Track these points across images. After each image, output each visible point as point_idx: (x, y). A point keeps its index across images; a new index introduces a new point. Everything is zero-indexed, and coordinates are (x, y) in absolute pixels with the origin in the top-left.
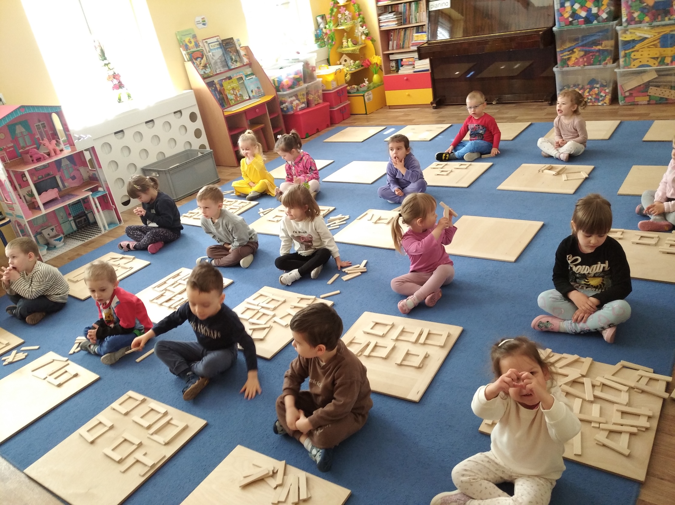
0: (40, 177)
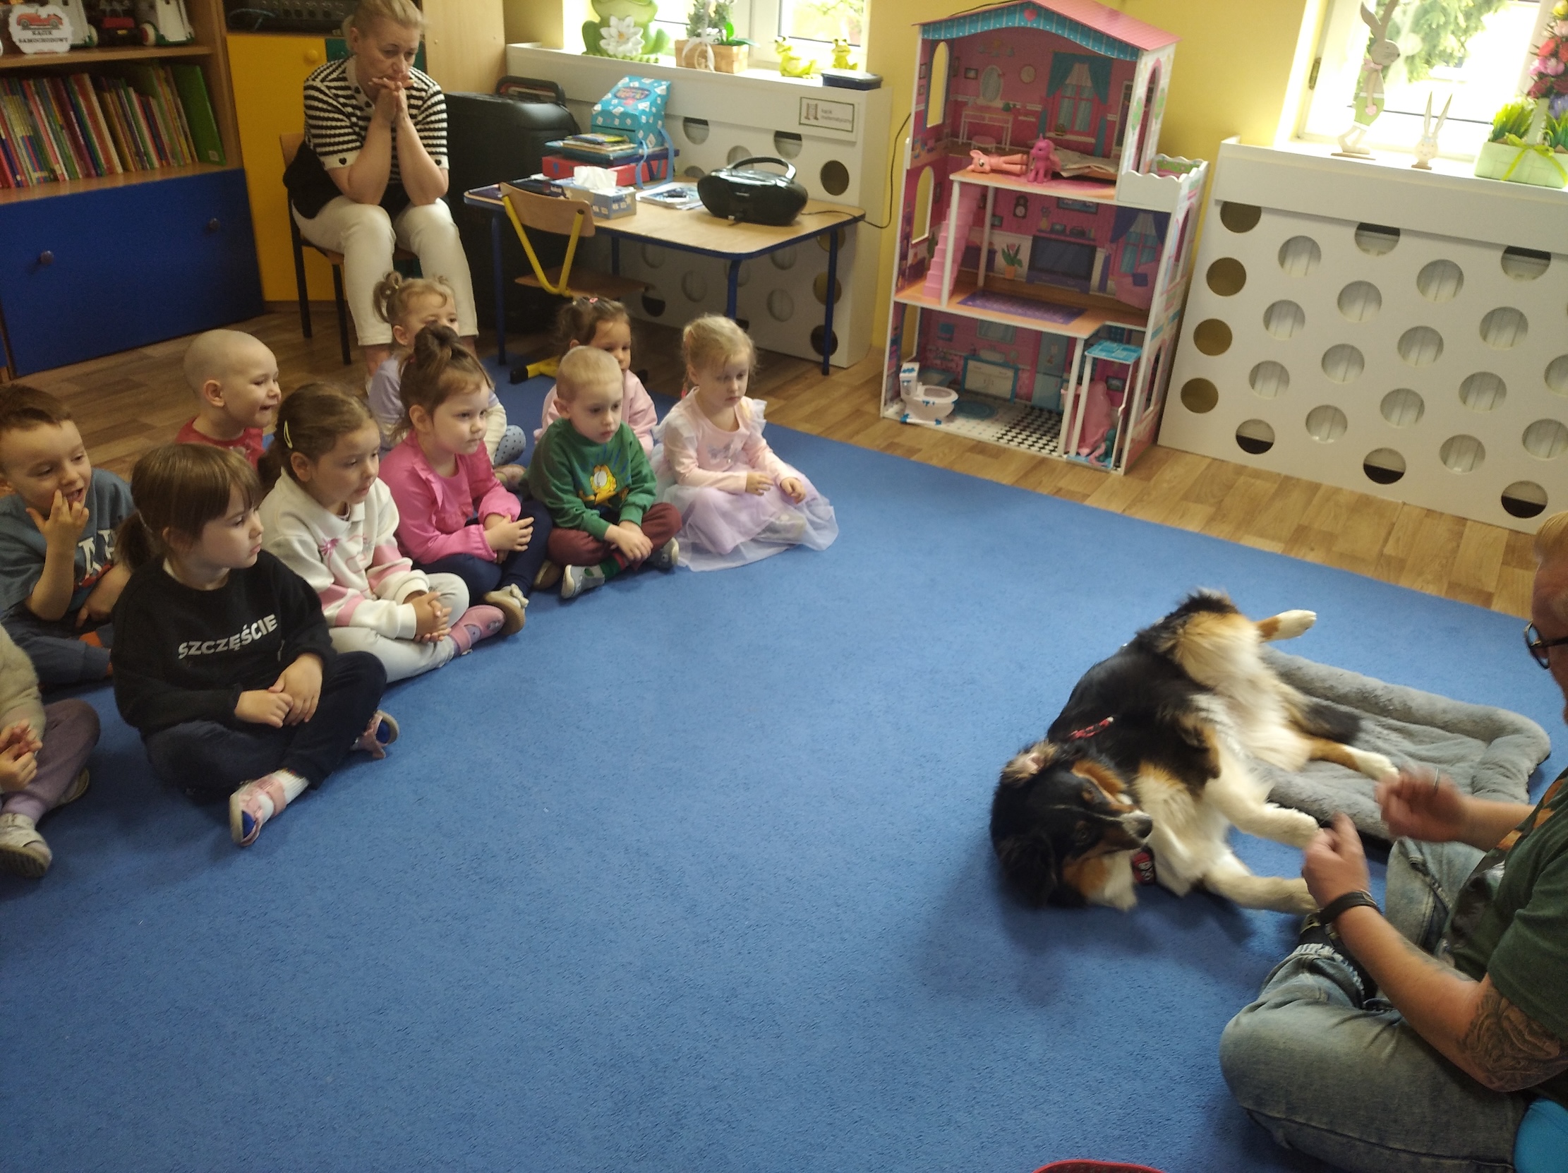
0: (1058, 227)
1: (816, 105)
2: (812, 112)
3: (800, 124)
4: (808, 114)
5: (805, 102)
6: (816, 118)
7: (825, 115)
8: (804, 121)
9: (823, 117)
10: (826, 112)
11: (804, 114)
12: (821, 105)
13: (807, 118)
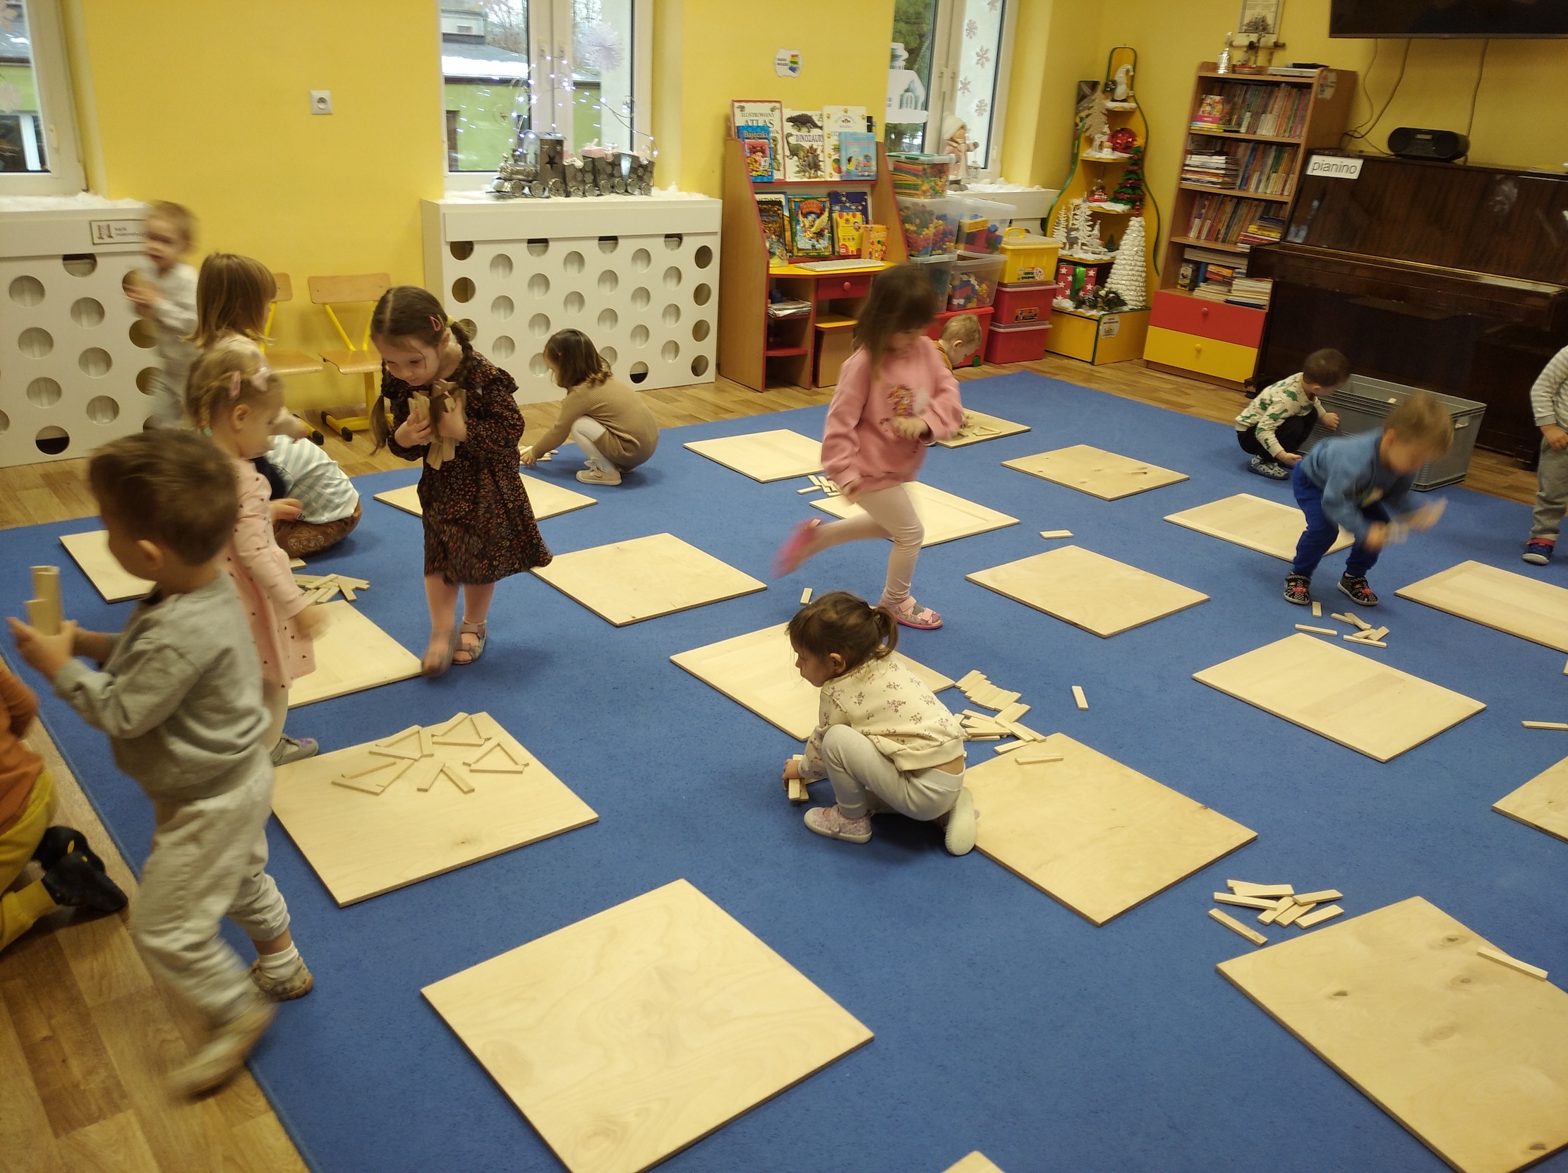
1: (108, 226)
2: (105, 232)
3: (94, 244)
4: (100, 234)
5: (95, 225)
6: (110, 237)
7: (118, 232)
8: (97, 241)
9: (117, 234)
10: (120, 230)
11: (96, 234)
12: (113, 225)
13: (101, 238)
